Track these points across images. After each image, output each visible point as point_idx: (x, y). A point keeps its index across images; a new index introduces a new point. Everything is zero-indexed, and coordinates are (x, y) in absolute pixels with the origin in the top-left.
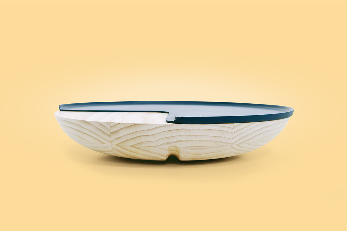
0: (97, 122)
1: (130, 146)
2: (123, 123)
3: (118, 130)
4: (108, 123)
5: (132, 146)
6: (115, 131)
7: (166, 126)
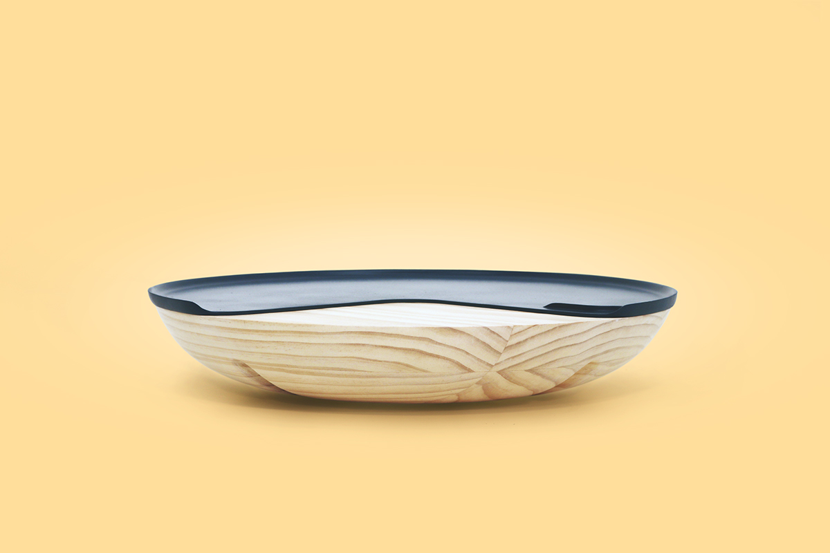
0: (484, 327)
1: (526, 371)
2: (542, 325)
3: (526, 340)
4: (509, 327)
5: (531, 371)
6: (519, 343)
7: (606, 323)
